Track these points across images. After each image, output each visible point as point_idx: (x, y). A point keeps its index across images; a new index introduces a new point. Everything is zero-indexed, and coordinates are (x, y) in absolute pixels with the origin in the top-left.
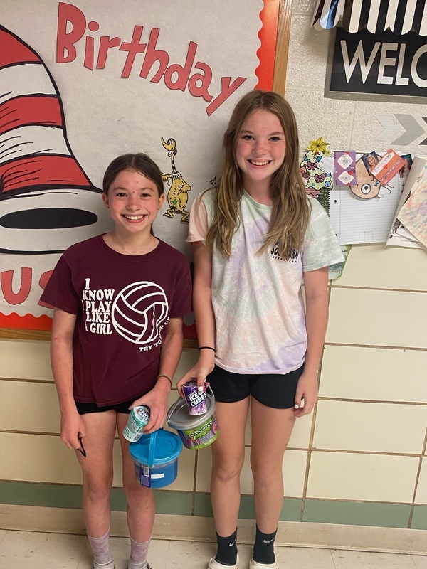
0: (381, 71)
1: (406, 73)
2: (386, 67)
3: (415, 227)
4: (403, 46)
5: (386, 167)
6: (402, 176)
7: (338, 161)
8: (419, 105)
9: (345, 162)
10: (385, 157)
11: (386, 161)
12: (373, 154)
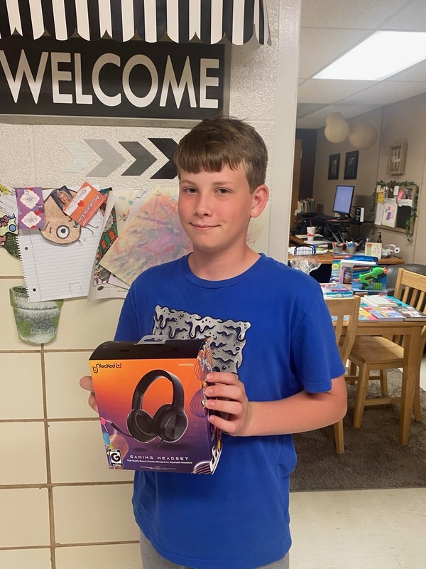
0: (56, 88)
1: (88, 89)
2: (60, 82)
3: (128, 274)
4: (78, 57)
5: (81, 204)
7: (21, 200)
8: (113, 128)
9: (30, 200)
10: (80, 192)
11: (81, 197)
12: (64, 190)
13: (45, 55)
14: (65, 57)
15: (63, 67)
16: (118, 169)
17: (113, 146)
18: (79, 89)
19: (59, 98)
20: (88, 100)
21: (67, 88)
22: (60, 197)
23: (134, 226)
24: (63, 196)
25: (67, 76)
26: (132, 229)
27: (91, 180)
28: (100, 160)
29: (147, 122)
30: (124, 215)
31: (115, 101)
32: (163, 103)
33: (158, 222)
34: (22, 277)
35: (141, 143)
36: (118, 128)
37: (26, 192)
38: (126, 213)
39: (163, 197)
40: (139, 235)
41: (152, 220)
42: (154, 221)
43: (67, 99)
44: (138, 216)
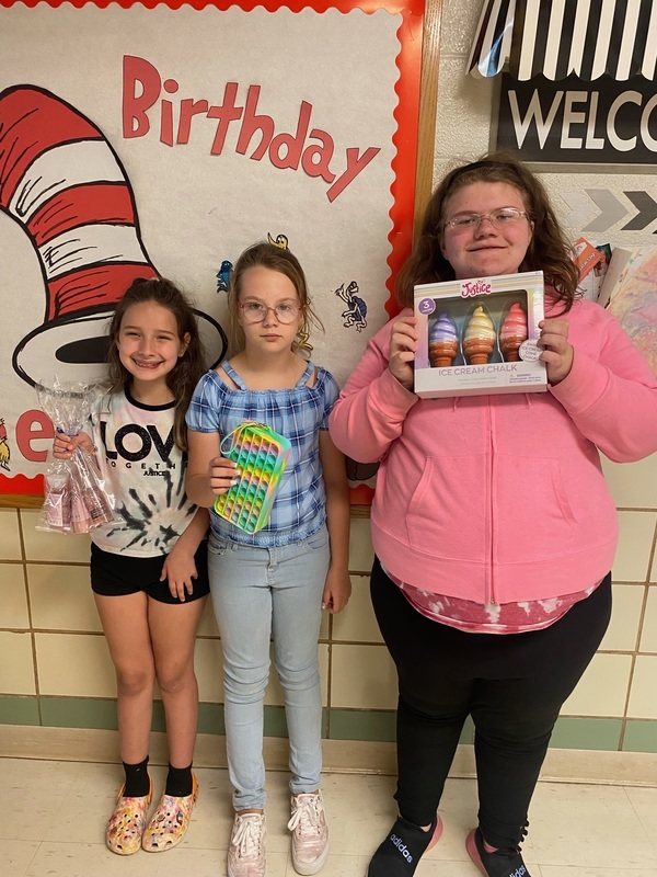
1: (601, 132)
2: (572, 125)
4: (595, 95)
6: (598, 275)
13: (559, 94)
14: (581, 96)
15: (577, 107)
16: (618, 223)
17: (616, 196)
18: (591, 131)
19: (569, 143)
20: (599, 144)
21: (578, 131)
23: (630, 288)
25: (579, 118)
26: (627, 292)
27: (585, 235)
28: (599, 212)
30: (622, 276)
31: (628, 145)
35: (648, 193)
36: (626, 175)
38: (624, 273)
40: (634, 298)
41: (651, 281)
42: (654, 282)
43: (576, 144)
44: (636, 277)
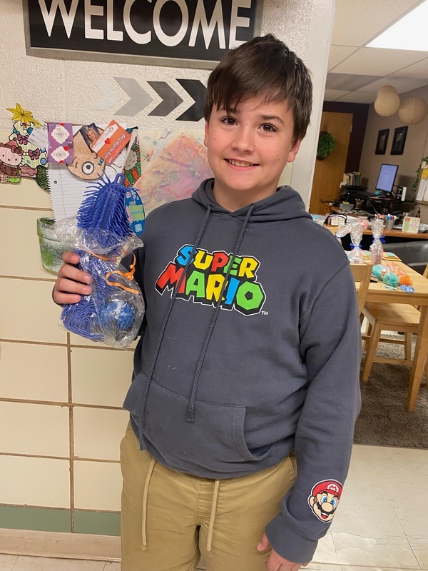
0: (88, 23)
1: (119, 26)
2: (93, 17)
5: (108, 141)
7: (52, 134)
8: (142, 67)
9: (61, 135)
10: (108, 129)
11: (108, 134)
12: (93, 127)
16: (145, 109)
17: (142, 85)
18: (110, 24)
19: (92, 33)
20: (116, 36)
21: (99, 23)
22: (89, 133)
23: (157, 167)
24: (91, 132)
25: (98, 11)
26: (155, 170)
27: (118, 119)
28: (128, 98)
29: (176, 62)
30: (148, 156)
31: (143, 39)
32: (192, 43)
33: (181, 164)
34: (51, 210)
35: (168, 84)
36: (147, 67)
37: (57, 127)
38: (150, 154)
39: (187, 139)
40: (161, 176)
41: (175, 162)
42: (177, 163)
43: (97, 34)
44: (161, 157)
